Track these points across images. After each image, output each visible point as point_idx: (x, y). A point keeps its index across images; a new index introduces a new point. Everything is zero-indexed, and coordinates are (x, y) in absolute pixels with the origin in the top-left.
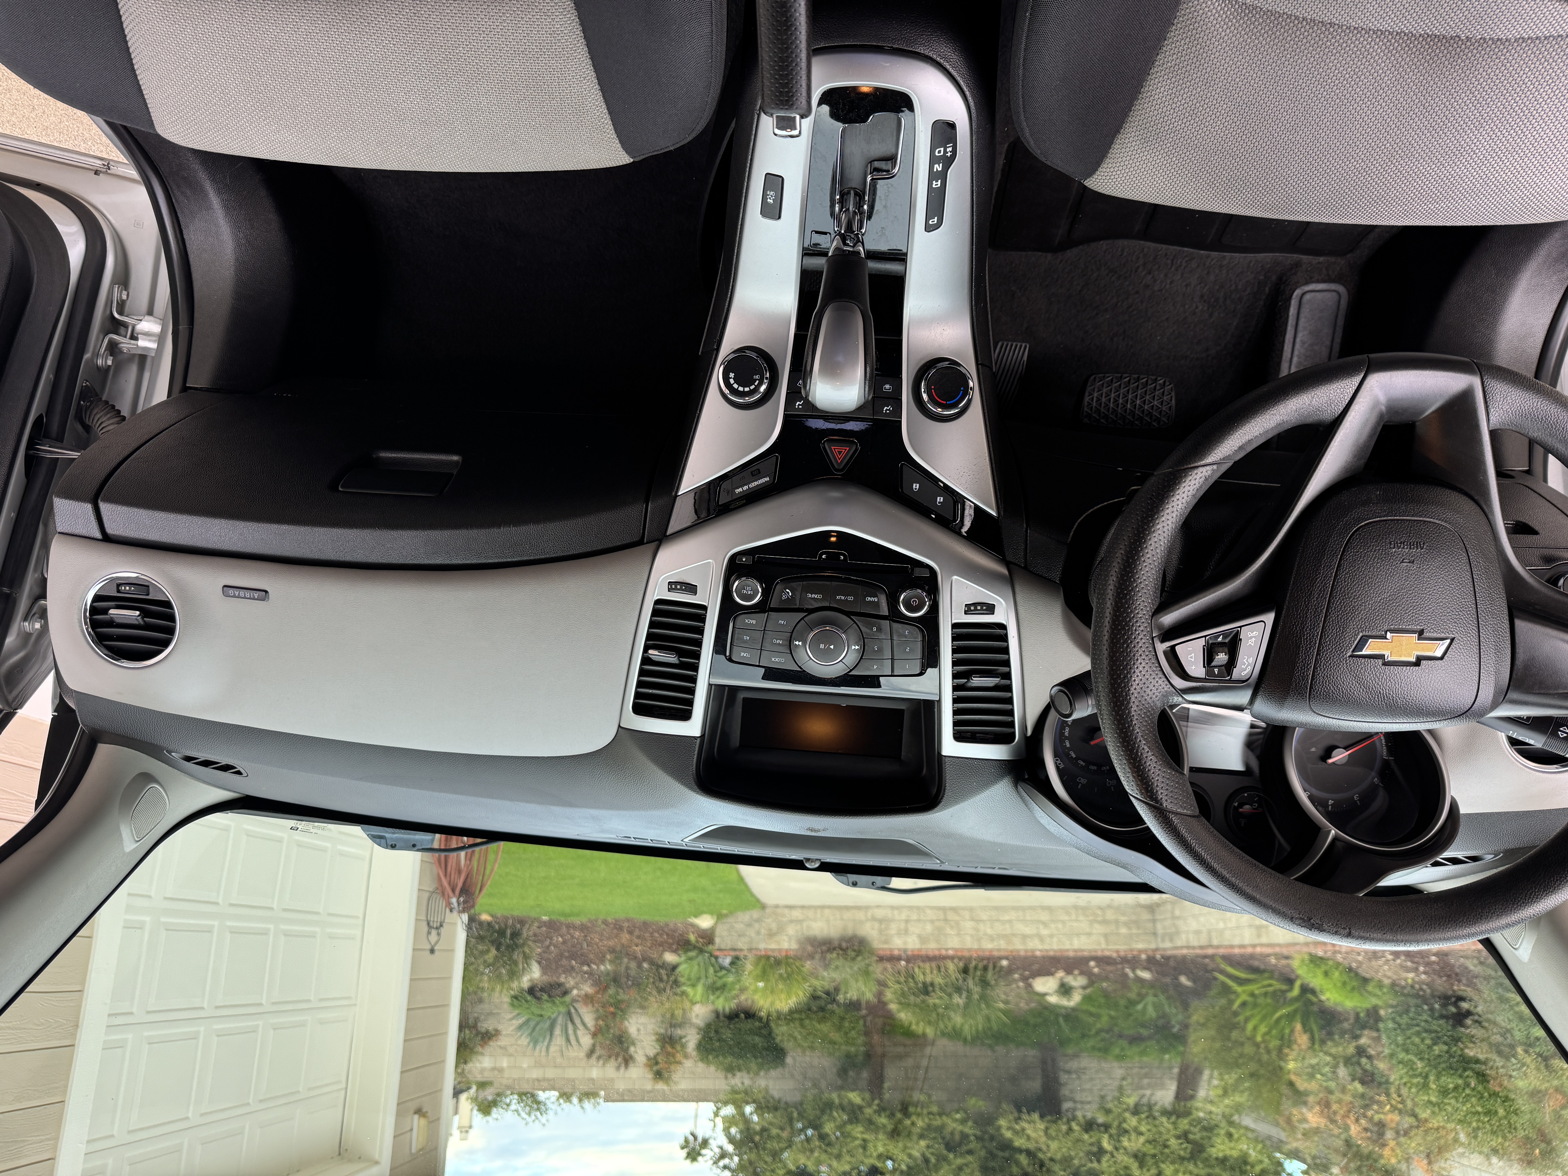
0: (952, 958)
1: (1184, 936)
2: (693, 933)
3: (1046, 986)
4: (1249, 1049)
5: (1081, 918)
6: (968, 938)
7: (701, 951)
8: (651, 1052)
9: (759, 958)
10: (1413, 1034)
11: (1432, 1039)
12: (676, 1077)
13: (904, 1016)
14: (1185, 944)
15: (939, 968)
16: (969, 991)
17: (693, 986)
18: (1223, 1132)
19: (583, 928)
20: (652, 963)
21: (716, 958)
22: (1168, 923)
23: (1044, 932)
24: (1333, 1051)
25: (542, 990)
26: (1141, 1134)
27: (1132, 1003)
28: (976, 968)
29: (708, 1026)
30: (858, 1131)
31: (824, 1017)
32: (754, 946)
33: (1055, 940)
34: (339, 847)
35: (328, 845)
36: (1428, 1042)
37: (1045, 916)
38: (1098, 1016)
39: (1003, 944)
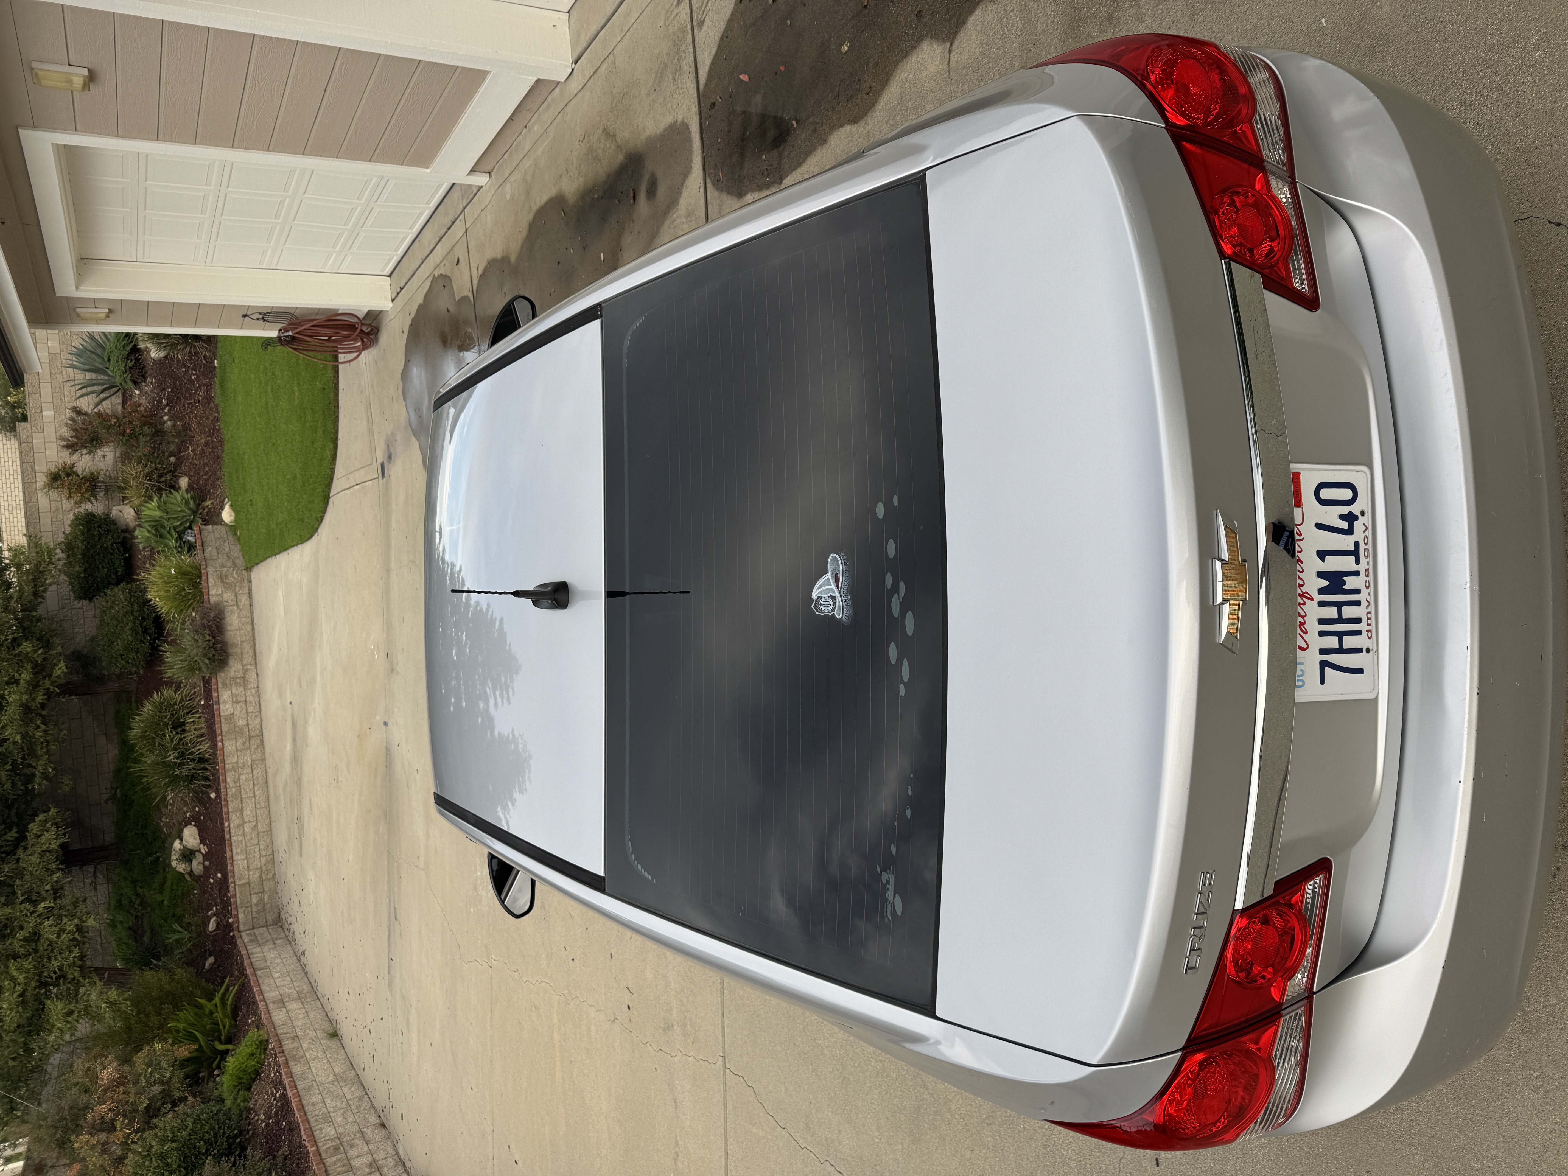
0: (214, 746)
1: (258, 949)
2: (212, 503)
3: (191, 836)
4: (154, 1020)
5: (263, 860)
6: (235, 760)
7: (194, 513)
8: (79, 469)
9: (198, 568)
10: (211, 1125)
11: (209, 1139)
12: (54, 494)
13: (148, 708)
14: (250, 952)
15: (202, 736)
16: (181, 765)
17: (159, 507)
18: (72, 1007)
19: (209, 399)
20: (177, 466)
21: (190, 528)
22: (267, 935)
23: (247, 828)
24: (175, 1079)
25: (137, 360)
26: (59, 936)
27: (179, 919)
28: (205, 769)
29: (114, 523)
30: (26, 676)
31: (137, 633)
32: (210, 563)
33: (241, 838)
34: (334, 255)
35: (337, 249)
36: (207, 1136)
37: (263, 827)
38: (161, 889)
39: (232, 791)
